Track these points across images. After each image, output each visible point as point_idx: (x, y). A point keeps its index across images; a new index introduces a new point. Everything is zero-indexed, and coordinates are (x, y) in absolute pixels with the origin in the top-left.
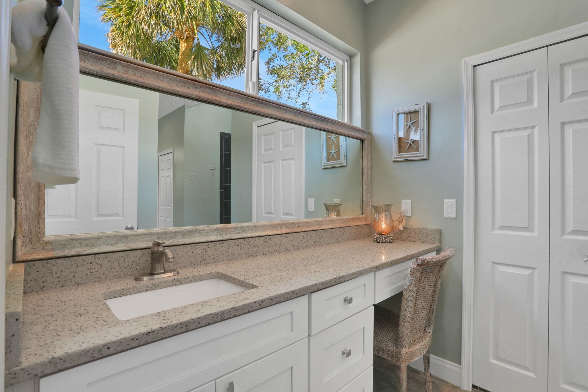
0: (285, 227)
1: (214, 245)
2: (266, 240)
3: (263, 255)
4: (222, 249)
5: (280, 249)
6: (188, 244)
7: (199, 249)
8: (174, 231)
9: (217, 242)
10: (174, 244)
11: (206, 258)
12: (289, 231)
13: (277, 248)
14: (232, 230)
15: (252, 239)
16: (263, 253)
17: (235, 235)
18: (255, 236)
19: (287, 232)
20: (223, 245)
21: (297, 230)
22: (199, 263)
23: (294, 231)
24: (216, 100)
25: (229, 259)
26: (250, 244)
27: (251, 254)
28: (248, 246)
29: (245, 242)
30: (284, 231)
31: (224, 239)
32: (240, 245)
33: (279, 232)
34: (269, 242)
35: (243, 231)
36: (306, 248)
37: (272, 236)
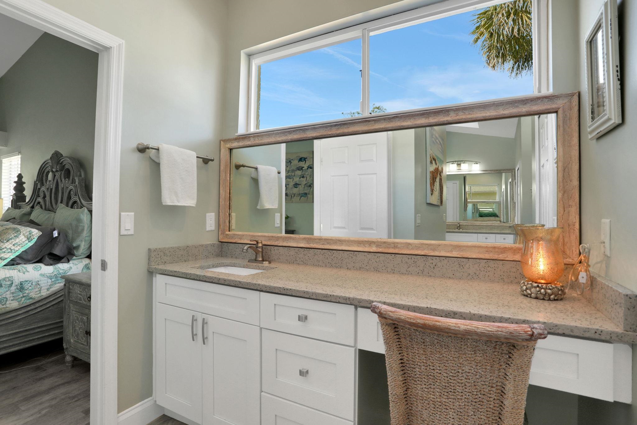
0: (375, 245)
1: (303, 250)
2: (350, 255)
3: (348, 268)
4: (309, 255)
5: (367, 268)
6: (286, 247)
7: (292, 252)
8: (277, 236)
9: (305, 249)
10: (276, 245)
11: (297, 259)
12: (380, 250)
13: (363, 266)
14: (317, 241)
15: (336, 251)
16: (347, 267)
17: (321, 246)
18: (338, 249)
19: (377, 251)
20: (310, 252)
21: (391, 251)
22: (292, 262)
23: (386, 251)
24: (304, 137)
25: (315, 265)
26: (334, 256)
27: (335, 265)
28: (332, 257)
29: (329, 253)
30: (374, 249)
31: (310, 247)
32: (324, 255)
33: (367, 249)
34: (354, 257)
35: (328, 243)
36: (405, 274)
37: (357, 252)
